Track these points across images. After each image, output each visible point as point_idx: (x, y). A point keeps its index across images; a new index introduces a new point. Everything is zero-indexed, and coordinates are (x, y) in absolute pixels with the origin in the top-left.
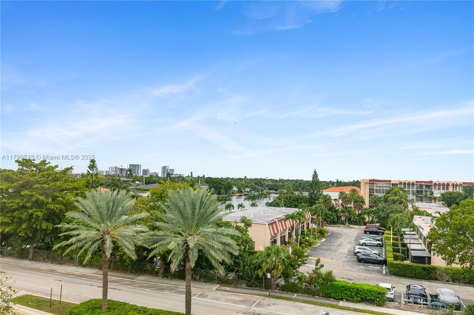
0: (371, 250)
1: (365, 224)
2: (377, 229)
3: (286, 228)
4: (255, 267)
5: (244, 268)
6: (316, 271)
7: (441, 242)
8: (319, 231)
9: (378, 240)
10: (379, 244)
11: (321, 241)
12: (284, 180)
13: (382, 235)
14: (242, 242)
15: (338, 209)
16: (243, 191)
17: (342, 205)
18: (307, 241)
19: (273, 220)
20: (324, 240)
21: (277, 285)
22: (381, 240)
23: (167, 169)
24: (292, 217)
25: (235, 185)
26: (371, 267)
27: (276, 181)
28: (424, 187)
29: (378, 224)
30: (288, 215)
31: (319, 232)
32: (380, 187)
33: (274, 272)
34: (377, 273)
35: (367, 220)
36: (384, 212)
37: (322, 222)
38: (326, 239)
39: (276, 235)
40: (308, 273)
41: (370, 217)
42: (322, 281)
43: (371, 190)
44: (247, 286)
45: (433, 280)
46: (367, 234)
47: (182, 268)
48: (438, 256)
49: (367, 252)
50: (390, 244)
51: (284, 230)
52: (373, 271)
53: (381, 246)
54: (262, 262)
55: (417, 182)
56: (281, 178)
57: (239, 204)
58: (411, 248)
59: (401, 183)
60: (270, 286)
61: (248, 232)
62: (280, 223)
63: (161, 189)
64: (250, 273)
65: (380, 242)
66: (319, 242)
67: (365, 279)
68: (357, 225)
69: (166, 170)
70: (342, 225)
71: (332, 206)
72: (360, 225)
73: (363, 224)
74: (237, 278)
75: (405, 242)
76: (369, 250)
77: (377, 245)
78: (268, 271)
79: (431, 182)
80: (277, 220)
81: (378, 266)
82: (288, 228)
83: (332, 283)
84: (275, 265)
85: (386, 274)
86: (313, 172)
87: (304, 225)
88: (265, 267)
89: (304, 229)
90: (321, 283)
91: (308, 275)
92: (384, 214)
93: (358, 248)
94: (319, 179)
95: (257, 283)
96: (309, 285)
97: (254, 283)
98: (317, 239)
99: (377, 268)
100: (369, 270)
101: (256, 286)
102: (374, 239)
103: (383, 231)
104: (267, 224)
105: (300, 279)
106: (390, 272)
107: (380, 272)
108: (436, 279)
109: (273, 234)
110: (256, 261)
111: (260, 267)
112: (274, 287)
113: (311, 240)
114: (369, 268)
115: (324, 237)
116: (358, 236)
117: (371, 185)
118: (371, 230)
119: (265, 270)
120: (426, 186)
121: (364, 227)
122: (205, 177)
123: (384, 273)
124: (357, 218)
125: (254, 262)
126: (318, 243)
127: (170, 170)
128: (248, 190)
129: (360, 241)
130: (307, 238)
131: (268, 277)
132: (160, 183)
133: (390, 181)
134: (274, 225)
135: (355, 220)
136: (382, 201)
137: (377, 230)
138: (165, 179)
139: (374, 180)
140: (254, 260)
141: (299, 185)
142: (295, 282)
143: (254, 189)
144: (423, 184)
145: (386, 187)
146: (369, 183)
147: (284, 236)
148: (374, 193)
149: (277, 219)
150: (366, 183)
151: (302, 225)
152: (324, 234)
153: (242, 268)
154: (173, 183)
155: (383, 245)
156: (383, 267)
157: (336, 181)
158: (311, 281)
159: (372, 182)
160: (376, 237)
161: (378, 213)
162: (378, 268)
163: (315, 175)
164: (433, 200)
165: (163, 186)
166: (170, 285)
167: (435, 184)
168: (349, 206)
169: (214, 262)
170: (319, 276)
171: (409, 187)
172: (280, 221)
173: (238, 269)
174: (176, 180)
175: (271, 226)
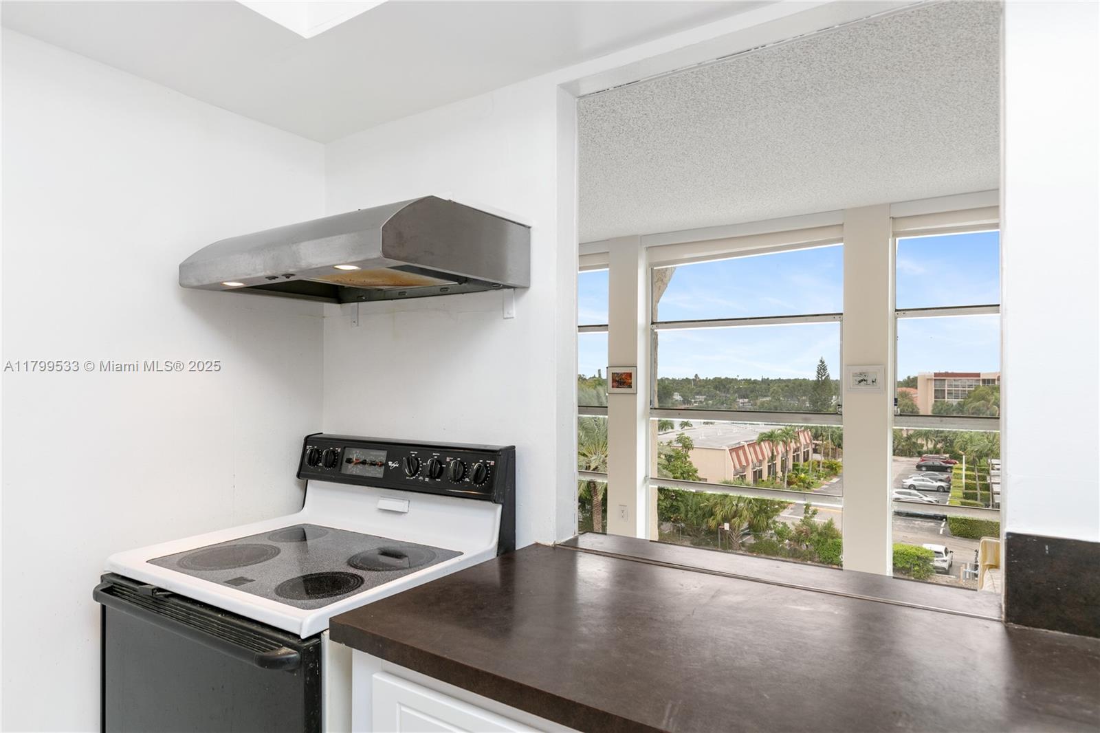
1: (920, 454)
2: (943, 462)
3: (764, 458)
5: (686, 516)
8: (826, 466)
9: (941, 480)
10: (942, 487)
11: (832, 481)
12: (772, 380)
16: (693, 400)
18: (802, 481)
20: (835, 480)
21: (743, 544)
22: (948, 480)
25: (676, 390)
26: (918, 523)
27: (755, 382)
31: (828, 467)
34: (926, 533)
37: (832, 449)
38: (838, 479)
39: (744, 468)
44: (692, 543)
46: (921, 470)
47: (588, 515)
51: (760, 462)
52: (921, 529)
53: (945, 492)
60: (729, 543)
62: (751, 449)
65: (943, 484)
66: (827, 483)
68: (905, 456)
72: (911, 456)
73: (917, 454)
74: (675, 531)
77: (938, 490)
81: (932, 522)
82: (767, 458)
85: (945, 534)
87: (798, 455)
89: (798, 460)
93: (896, 492)
95: (709, 540)
97: (704, 539)
98: (822, 479)
99: (931, 524)
100: (912, 528)
101: (708, 544)
102: (930, 478)
107: (934, 531)
112: (736, 546)
113: (811, 478)
114: (915, 524)
115: (836, 475)
116: (903, 475)
118: (930, 463)
121: (917, 460)
123: (941, 532)
124: (904, 444)
126: (823, 484)
128: (701, 398)
129: (904, 481)
130: (803, 475)
134: (741, 453)
135: (900, 447)
137: (943, 464)
142: (773, 539)
143: (712, 397)
147: (761, 471)
151: (795, 454)
152: (836, 469)
153: (682, 515)
156: (941, 524)
160: (936, 475)
162: (932, 524)
173: (677, 516)
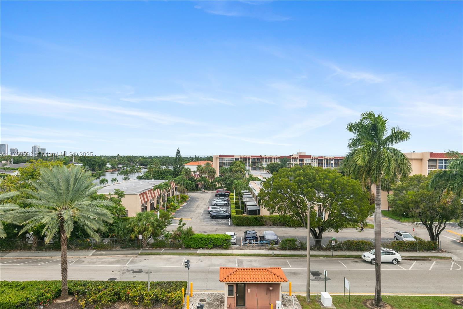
0: (220, 208)
1: (216, 189)
2: (225, 192)
3: (155, 197)
4: (128, 231)
5: (118, 233)
6: (179, 229)
7: (267, 198)
8: (181, 197)
9: (225, 201)
10: (226, 203)
11: (184, 204)
12: (153, 157)
13: (228, 196)
14: (116, 211)
15: (196, 179)
16: (117, 167)
17: (200, 176)
18: (172, 206)
19: (144, 190)
20: (185, 204)
21: (148, 244)
22: (227, 200)
23: (39, 149)
24: (159, 187)
25: (108, 162)
26: (220, 221)
27: (146, 158)
28: (256, 160)
29: (225, 189)
30: (157, 185)
31: (182, 198)
32: (227, 161)
33: (145, 233)
34: (224, 225)
35: (217, 186)
36: (229, 180)
37: (184, 189)
38: (187, 203)
39: (146, 203)
40: (173, 231)
41: (220, 184)
42: (184, 236)
43: (221, 163)
44: (121, 248)
45: (261, 225)
46: (217, 196)
47: (57, 240)
48: (264, 208)
49: (218, 210)
50: (234, 203)
51: (153, 199)
52: (222, 224)
53: (227, 205)
54: (135, 226)
55: (252, 156)
56: (150, 156)
57: (113, 179)
58: (248, 204)
59: (241, 158)
60: (142, 245)
61: (122, 202)
62: (149, 193)
63: (32, 167)
64: (123, 236)
65: (226, 202)
66: (182, 206)
67: (216, 231)
68: (211, 190)
69: (37, 150)
70: (199, 191)
71: (191, 176)
72: (213, 190)
73: (215, 189)
74: (111, 242)
75: (244, 201)
76: (219, 209)
77: (225, 205)
78: (140, 233)
79: (261, 156)
80: (147, 191)
81: (225, 220)
82: (156, 197)
83: (192, 236)
84: (146, 227)
85: (231, 225)
86: (177, 150)
87: (169, 193)
88: (137, 230)
89: (169, 196)
90: (183, 237)
91: (173, 233)
92: (229, 181)
93: (211, 208)
94: (181, 156)
95: (130, 245)
96: (174, 240)
97: (127, 244)
98: (180, 204)
99: (224, 221)
100: (219, 224)
101: (130, 247)
102: (222, 200)
103: (229, 194)
104: (138, 194)
105: (166, 236)
106: (234, 223)
107: (226, 224)
108: (263, 225)
109: (143, 202)
110: (129, 226)
111: (132, 231)
112: (145, 245)
113: (176, 205)
114: (219, 222)
115: (185, 201)
116: (211, 199)
117: (220, 159)
118: (220, 193)
119: (136, 232)
120: (258, 159)
121: (215, 191)
122: (79, 156)
123: (229, 224)
124: (210, 185)
125: (127, 227)
126: (180, 206)
127: (42, 149)
128: (121, 166)
129: (212, 202)
130: (172, 203)
131: (140, 238)
132: (31, 162)
133: (234, 156)
134: (145, 195)
135: (209, 186)
136: (228, 171)
137: (225, 193)
138: (37, 158)
139: (222, 156)
140: (127, 226)
141: (165, 161)
142: (163, 239)
144: (256, 157)
145: (231, 160)
146: (219, 158)
147: (153, 203)
148: (222, 165)
149: (147, 189)
150: (217, 158)
151: (168, 193)
152: (185, 199)
153: (116, 233)
154: (45, 162)
155: (229, 204)
156: (229, 220)
157: (194, 157)
158: (176, 237)
159: (221, 157)
160: (224, 198)
161: (225, 180)
162: (226, 221)
163: (178, 152)
164: (262, 169)
165: (34, 165)
166: (44, 257)
167: (263, 158)
168: (204, 176)
169: (89, 231)
170: (182, 232)
171: (246, 161)
172: (150, 191)
173: (113, 234)
174: (49, 158)
175: (142, 196)
